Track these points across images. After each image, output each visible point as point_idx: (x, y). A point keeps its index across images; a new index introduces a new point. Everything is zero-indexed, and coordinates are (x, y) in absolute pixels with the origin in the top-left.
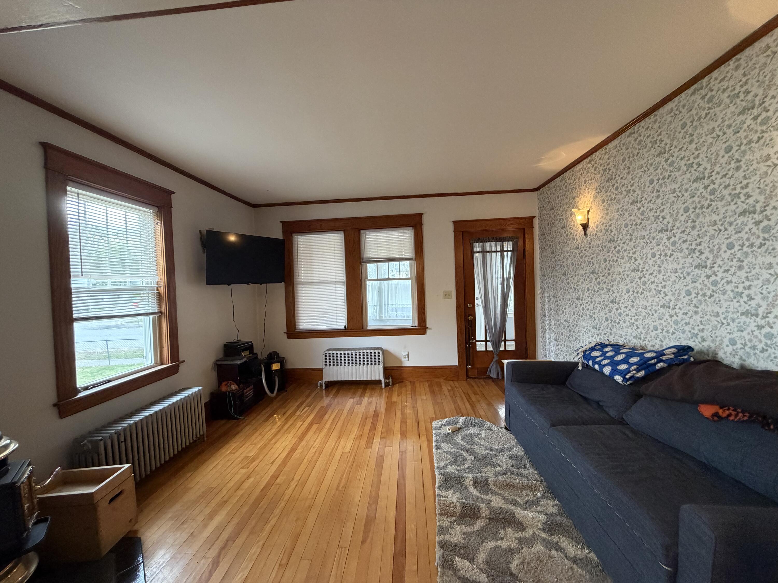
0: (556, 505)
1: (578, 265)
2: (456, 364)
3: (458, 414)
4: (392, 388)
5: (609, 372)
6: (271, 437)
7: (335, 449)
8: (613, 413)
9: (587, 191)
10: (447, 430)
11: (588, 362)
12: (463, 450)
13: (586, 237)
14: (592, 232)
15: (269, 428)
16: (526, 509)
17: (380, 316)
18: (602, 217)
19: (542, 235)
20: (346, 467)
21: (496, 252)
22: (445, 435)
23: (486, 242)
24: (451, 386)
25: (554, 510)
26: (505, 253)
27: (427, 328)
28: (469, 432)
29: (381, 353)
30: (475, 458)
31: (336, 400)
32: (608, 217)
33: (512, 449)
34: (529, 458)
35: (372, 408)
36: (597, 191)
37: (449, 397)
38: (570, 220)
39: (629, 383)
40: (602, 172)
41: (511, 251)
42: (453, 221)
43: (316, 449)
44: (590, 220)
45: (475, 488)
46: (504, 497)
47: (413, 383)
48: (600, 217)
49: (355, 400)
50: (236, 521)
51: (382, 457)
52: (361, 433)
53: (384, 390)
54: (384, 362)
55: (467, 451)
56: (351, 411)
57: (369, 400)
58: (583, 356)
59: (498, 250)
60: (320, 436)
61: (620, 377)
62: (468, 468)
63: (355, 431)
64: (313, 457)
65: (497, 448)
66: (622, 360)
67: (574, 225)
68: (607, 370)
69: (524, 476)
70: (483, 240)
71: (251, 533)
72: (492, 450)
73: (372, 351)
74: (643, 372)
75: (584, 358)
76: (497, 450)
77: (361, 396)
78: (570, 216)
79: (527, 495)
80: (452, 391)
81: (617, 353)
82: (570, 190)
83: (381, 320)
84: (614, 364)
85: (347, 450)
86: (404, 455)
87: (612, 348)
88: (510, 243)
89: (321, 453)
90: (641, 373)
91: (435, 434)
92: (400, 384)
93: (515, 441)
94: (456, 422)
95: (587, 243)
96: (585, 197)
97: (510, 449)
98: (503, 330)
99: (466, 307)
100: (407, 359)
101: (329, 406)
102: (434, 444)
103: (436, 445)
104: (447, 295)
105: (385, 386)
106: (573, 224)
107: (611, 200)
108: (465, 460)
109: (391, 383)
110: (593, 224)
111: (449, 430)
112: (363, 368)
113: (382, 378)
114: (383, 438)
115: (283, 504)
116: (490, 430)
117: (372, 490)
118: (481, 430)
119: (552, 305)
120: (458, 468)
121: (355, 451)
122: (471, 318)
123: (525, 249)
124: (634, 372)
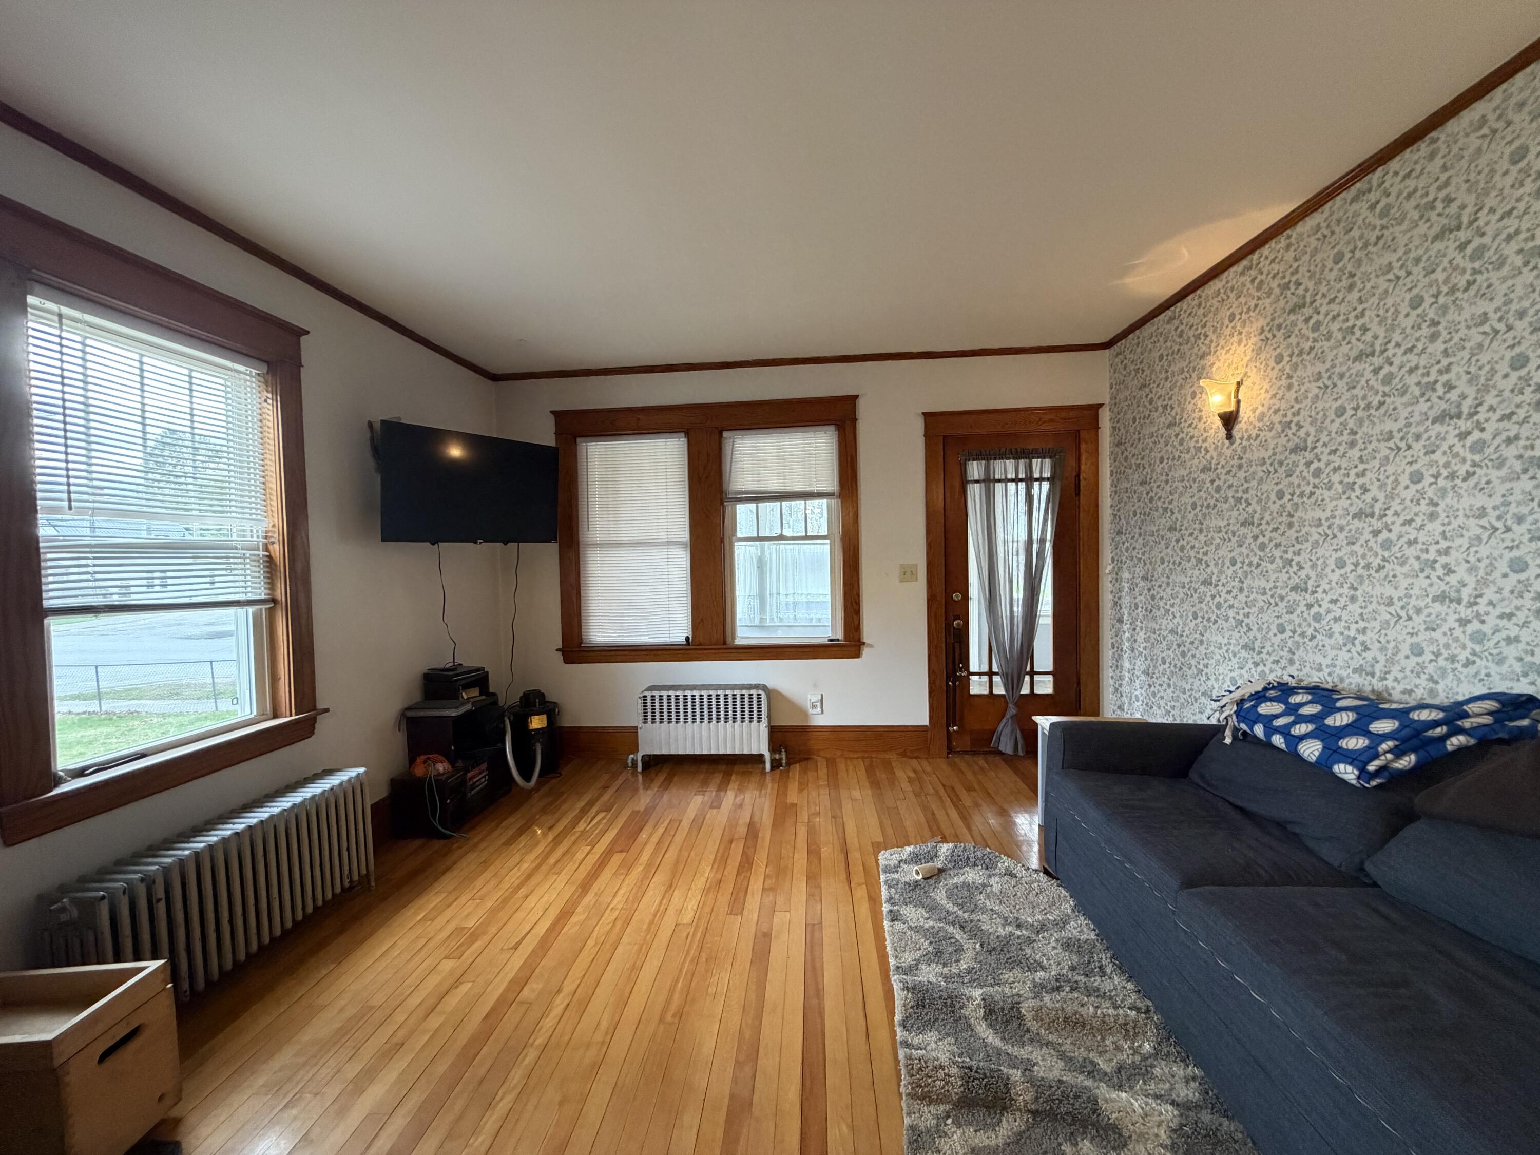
0: (1194, 1078)
1: (1208, 507)
2: (926, 722)
3: (933, 836)
4: (788, 771)
5: (1317, 753)
6: (517, 883)
7: (659, 915)
8: (1333, 855)
9: (1236, 338)
10: (913, 873)
11: (1251, 729)
12: (953, 923)
13: (1232, 444)
14: (1247, 431)
15: (516, 858)
16: (1120, 1088)
17: (761, 619)
18: (1274, 396)
19: (1119, 444)
20: (684, 962)
21: (1016, 480)
22: (909, 885)
23: (995, 459)
24: (915, 771)
25: (1188, 1092)
26: (1036, 484)
27: (864, 643)
28: (962, 879)
29: (763, 696)
30: (982, 945)
31: (666, 798)
32: (1291, 395)
33: (1065, 923)
34: (1108, 948)
35: (745, 817)
36: (1263, 337)
37: (911, 795)
38: (1190, 407)
39: (1374, 783)
40: (1277, 291)
41: (1048, 479)
42: (923, 413)
43: (617, 912)
44: (1242, 404)
45: (991, 1026)
46: (1064, 1052)
47: (831, 763)
48: (1269, 396)
49: (706, 798)
50: (416, 1099)
51: (767, 936)
52: (719, 876)
53: (768, 778)
54: (769, 717)
55: (962, 927)
56: (698, 823)
57: (738, 799)
58: (1237, 713)
59: (1022, 475)
60: (627, 882)
61: (1349, 768)
62: (969, 971)
63: (707, 871)
64: (608, 933)
65: (1030, 920)
66: (1348, 725)
67: (1200, 419)
68: (1311, 750)
69: (1103, 996)
70: (988, 455)
71: (450, 1135)
72: (1019, 926)
73: (744, 692)
74: (1413, 757)
75: (1237, 717)
76: (1032, 925)
77: (719, 789)
78: (1189, 399)
79: (1118, 1049)
80: (917, 780)
81: (1330, 708)
82: (1193, 339)
83: (762, 627)
84: (1330, 736)
85: (687, 918)
86: (817, 934)
87: (1310, 697)
88: (1047, 462)
89: (627, 922)
90: (1407, 758)
91: (886, 882)
92: (804, 764)
93: (1072, 903)
94: (933, 856)
95: (1232, 458)
96: (1231, 352)
97: (1062, 924)
98: (1027, 651)
99: (949, 601)
100: (819, 710)
101: (648, 811)
102: (886, 908)
103: (891, 911)
104: (907, 574)
105: (772, 768)
106: (1197, 415)
107: (1301, 353)
108: (959, 950)
109: (784, 762)
110: (1249, 413)
111: (918, 873)
112: (725, 728)
113: (764, 749)
114: (767, 889)
115: (531, 1056)
116: (1012, 875)
117: (744, 1024)
118: (990, 876)
119: (1139, 598)
120: (946, 970)
121: (704, 921)
122: (958, 624)
123: (1078, 476)
124: (1389, 756)
